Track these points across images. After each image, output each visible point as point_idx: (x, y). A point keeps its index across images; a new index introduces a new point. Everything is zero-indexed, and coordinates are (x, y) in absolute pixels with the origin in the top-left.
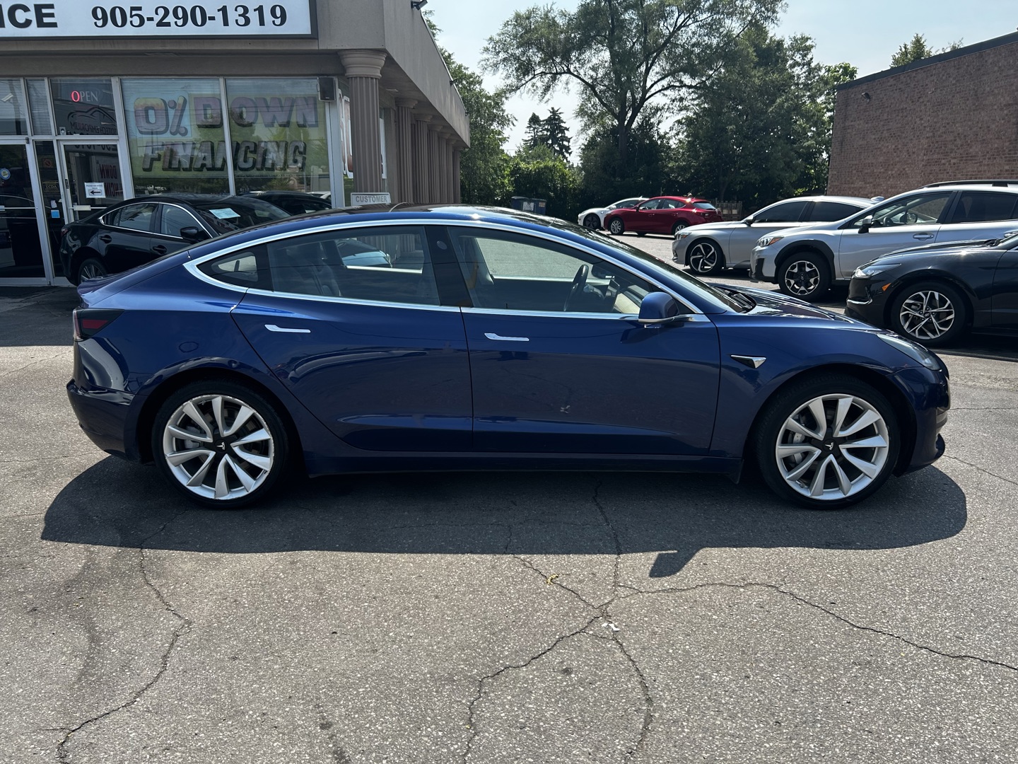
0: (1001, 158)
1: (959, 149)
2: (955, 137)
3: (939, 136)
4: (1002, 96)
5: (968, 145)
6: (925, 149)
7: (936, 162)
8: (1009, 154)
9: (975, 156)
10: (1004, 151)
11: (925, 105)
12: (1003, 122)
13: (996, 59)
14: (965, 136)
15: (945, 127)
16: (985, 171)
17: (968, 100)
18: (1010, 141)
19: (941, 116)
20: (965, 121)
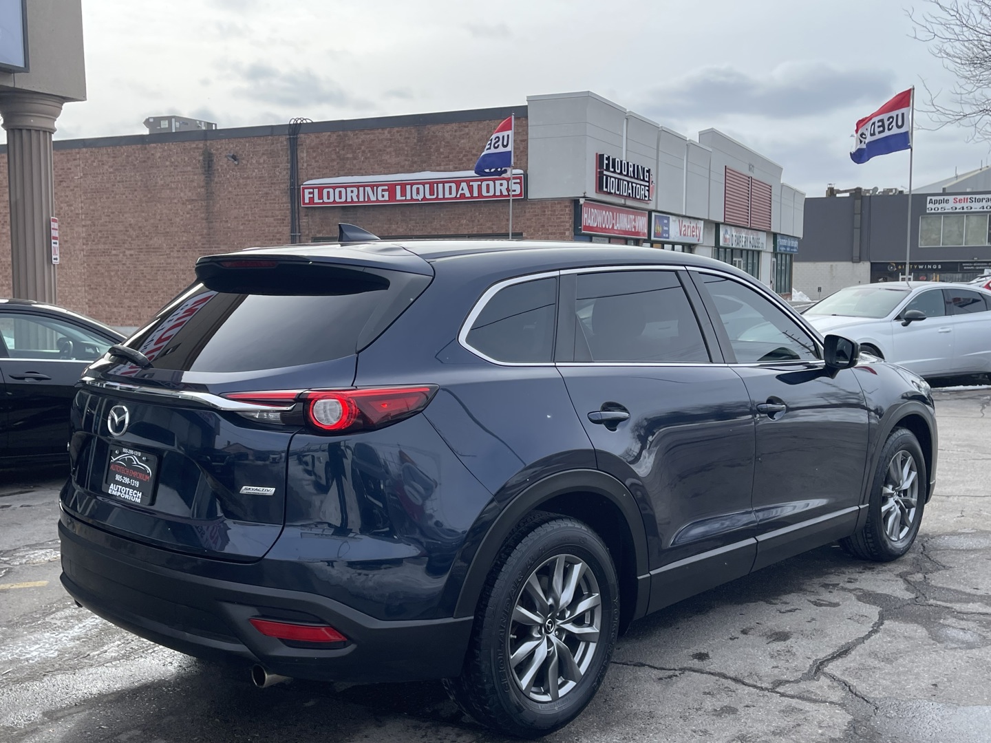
0: (194, 251)
1: (132, 240)
2: (126, 227)
3: (101, 226)
4: (181, 191)
5: (147, 236)
6: (84, 238)
7: (104, 252)
8: (203, 248)
9: (158, 248)
10: (196, 244)
11: (72, 190)
12: (188, 216)
13: (165, 154)
14: (140, 227)
15: (109, 216)
16: (175, 264)
17: (136, 190)
18: (202, 235)
19: (99, 204)
20: (136, 212)
